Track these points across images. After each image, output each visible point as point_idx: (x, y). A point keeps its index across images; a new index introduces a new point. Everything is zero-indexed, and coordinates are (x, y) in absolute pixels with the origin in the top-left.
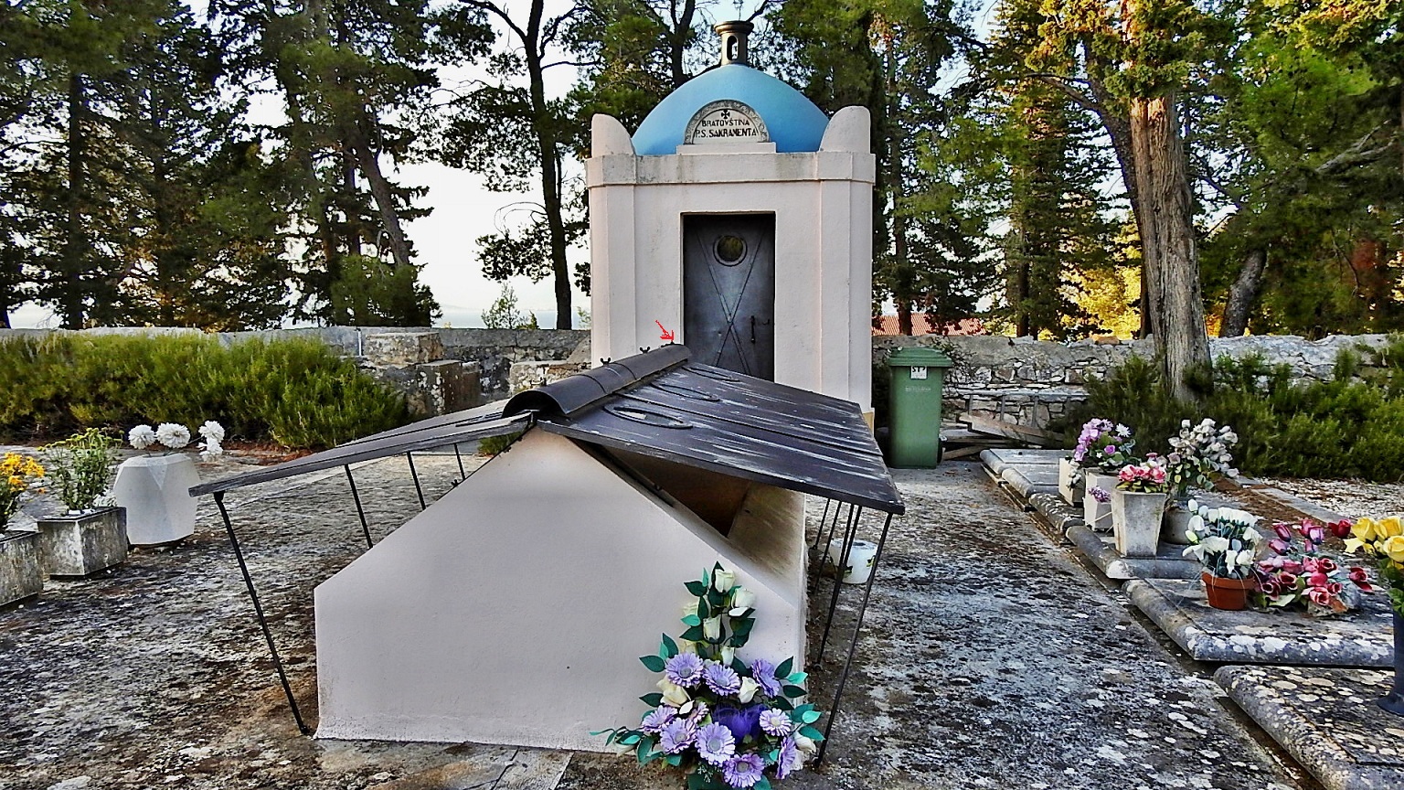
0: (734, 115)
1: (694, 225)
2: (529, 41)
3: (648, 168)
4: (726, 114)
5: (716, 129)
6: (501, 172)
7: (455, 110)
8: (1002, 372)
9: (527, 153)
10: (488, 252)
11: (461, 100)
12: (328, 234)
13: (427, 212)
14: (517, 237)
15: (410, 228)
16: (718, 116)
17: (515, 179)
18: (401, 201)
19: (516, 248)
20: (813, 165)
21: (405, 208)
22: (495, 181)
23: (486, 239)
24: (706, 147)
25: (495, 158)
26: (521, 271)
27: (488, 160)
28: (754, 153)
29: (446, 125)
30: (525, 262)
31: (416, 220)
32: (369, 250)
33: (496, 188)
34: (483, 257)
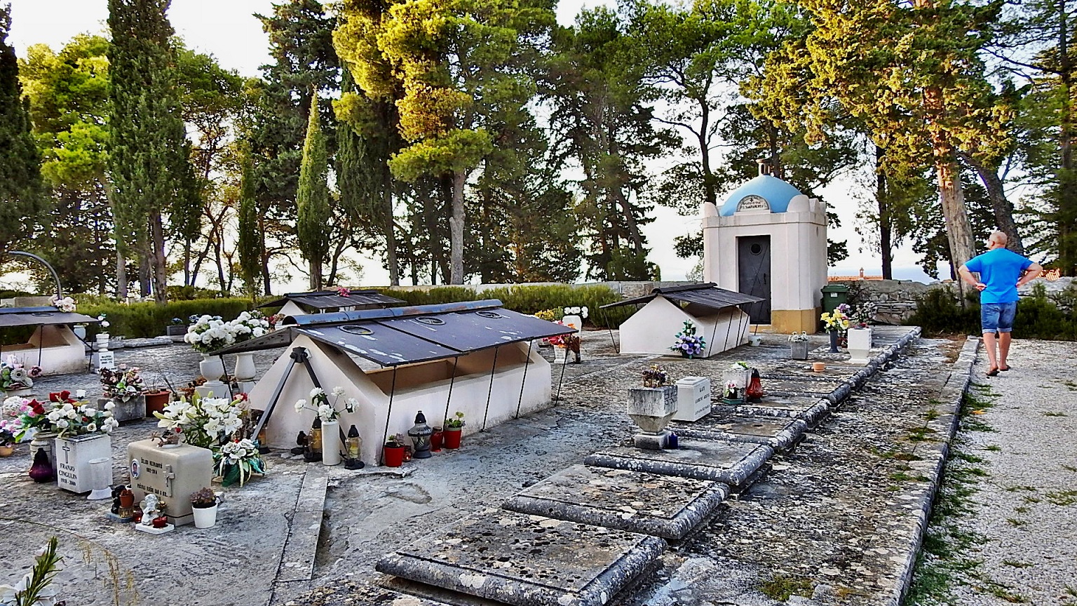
0: (755, 200)
1: (742, 241)
2: (702, 138)
3: (723, 221)
4: (752, 200)
5: (748, 206)
6: (685, 207)
7: (664, 177)
8: (893, 296)
9: (697, 197)
10: (679, 245)
11: (667, 172)
12: (604, 234)
13: (653, 220)
14: (693, 237)
15: (644, 229)
16: (749, 201)
17: (692, 209)
18: (640, 214)
19: (692, 242)
20: (783, 217)
21: (642, 218)
22: (682, 210)
23: (678, 238)
24: (745, 212)
25: (682, 201)
26: (695, 254)
27: (678, 202)
28: (763, 213)
29: (659, 186)
30: (697, 249)
31: (647, 224)
32: (623, 242)
33: (682, 214)
34: (677, 247)
